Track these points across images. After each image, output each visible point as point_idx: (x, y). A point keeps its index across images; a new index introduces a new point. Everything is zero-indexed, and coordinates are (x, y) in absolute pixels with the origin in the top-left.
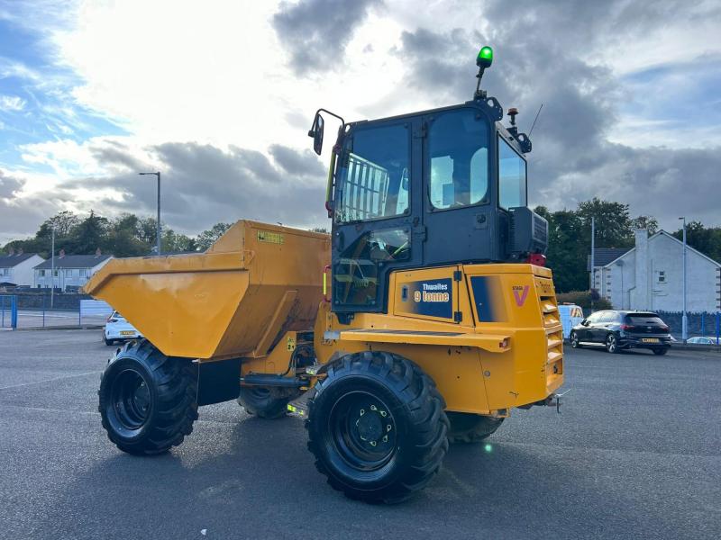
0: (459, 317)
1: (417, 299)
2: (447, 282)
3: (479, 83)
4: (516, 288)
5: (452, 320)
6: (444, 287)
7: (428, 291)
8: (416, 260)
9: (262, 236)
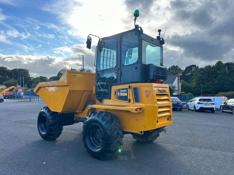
0: (130, 101)
1: (119, 95)
2: (126, 89)
3: (135, 22)
4: (146, 91)
5: (128, 102)
7: (122, 92)
8: (119, 82)
9: (74, 75)
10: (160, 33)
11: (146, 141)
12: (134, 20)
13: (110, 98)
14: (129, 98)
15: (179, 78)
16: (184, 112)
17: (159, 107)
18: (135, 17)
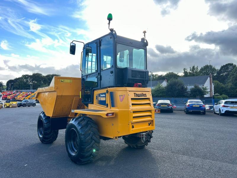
1: (99, 100)
2: (105, 94)
3: (109, 26)
4: (120, 96)
5: (106, 106)
7: (102, 97)
8: (99, 87)
9: (62, 80)
10: (145, 34)
11: (136, 147)
12: (108, 24)
13: (93, 103)
14: (107, 103)
15: (212, 79)
16: (209, 116)
17: (133, 112)
18: (108, 21)
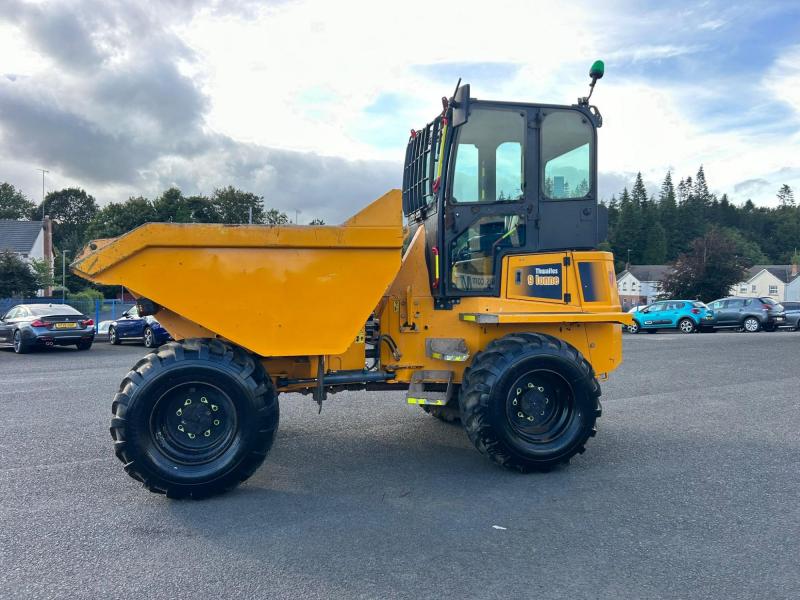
0: (568, 298)
5: (562, 301)
6: (555, 271)
7: (540, 275)
14: (564, 292)
15: (50, 234)
